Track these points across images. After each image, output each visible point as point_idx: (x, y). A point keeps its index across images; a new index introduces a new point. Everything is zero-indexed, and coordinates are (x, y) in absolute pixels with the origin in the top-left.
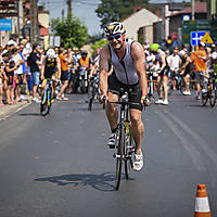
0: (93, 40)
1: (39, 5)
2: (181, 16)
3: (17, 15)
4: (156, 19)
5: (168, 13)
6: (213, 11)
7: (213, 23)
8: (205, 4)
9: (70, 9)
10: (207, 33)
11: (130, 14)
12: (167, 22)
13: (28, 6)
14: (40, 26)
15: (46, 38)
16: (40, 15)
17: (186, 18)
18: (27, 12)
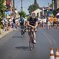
0: (27, 16)
1: (15, 8)
2: (47, 10)
3: (10, 11)
4: (41, 11)
5: (44, 10)
6: (53, 9)
7: (54, 11)
8: (52, 7)
9: (22, 9)
10: (52, 14)
11: (35, 10)
12: (43, 11)
13: (13, 9)
14: (15, 13)
15: (17, 16)
16: (15, 11)
17: (48, 11)
18: (12, 10)
